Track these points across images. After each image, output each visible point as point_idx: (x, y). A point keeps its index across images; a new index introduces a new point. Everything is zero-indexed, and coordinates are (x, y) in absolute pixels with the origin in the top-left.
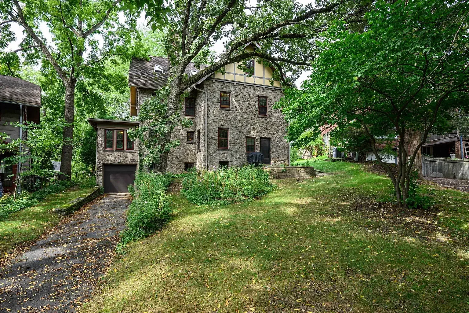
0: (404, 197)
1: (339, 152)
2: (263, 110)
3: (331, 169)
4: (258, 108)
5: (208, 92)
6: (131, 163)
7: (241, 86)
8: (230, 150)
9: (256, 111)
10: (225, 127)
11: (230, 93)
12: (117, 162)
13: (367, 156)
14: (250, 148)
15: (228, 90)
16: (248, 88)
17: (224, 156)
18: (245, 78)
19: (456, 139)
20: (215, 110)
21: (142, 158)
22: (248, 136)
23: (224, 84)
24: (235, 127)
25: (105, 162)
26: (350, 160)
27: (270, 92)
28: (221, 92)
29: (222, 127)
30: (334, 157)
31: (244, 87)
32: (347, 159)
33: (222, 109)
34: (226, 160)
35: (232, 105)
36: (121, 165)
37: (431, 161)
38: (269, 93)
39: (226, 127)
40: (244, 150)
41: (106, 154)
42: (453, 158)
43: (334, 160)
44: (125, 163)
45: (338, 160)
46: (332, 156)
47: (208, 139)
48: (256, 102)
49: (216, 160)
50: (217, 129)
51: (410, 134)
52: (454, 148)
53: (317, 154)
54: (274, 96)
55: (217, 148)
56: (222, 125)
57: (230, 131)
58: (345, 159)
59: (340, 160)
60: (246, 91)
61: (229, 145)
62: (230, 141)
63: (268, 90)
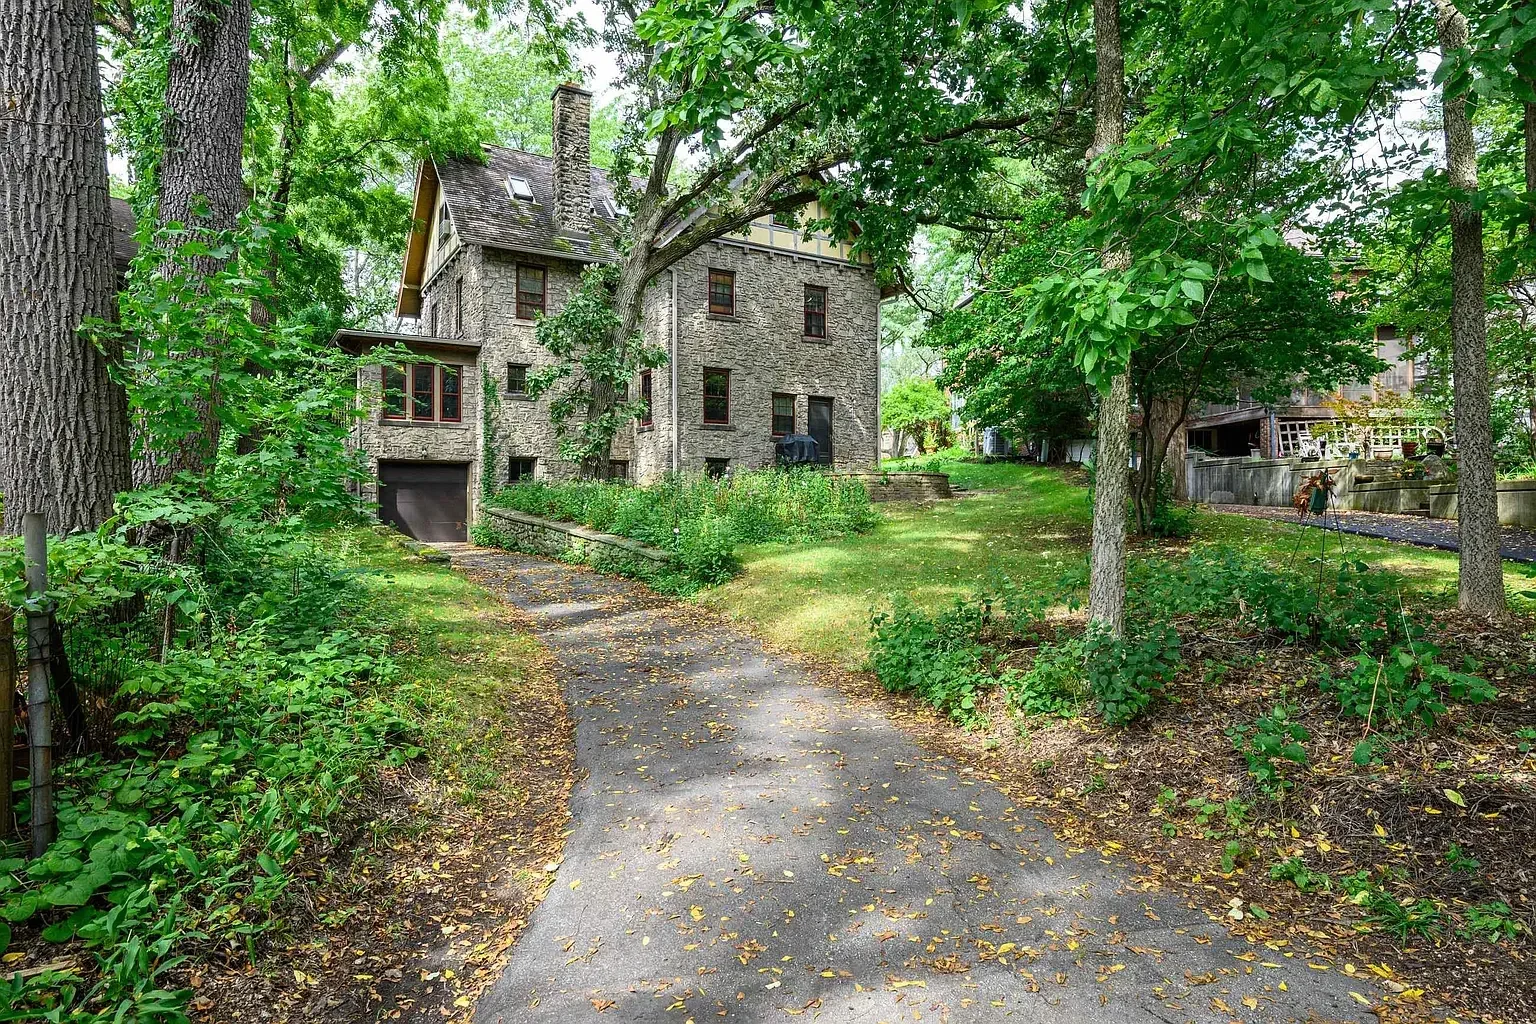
0: (1148, 517)
1: (999, 441)
2: (815, 323)
3: (986, 482)
4: (803, 317)
5: (678, 270)
6: (455, 458)
7: (762, 257)
8: (733, 429)
9: (798, 322)
10: (720, 365)
11: (732, 274)
12: (416, 454)
13: (1069, 449)
14: (783, 423)
15: (729, 267)
16: (779, 263)
17: (718, 444)
18: (771, 234)
19: (1262, 412)
20: (698, 320)
21: (493, 445)
22: (779, 391)
23: (719, 249)
24: (746, 367)
25: (386, 456)
26: (1029, 460)
27: (832, 275)
28: (712, 270)
29: (713, 365)
30: (988, 451)
31: (770, 258)
32: (1019, 458)
33: (713, 316)
34: (723, 455)
35: (738, 307)
36: (427, 465)
37: (1209, 465)
38: (828, 277)
39: (725, 366)
40: (767, 430)
41: (386, 431)
42: (1256, 457)
43: (989, 461)
44: (441, 458)
45: (1000, 459)
46: (981, 451)
47: (679, 396)
48: (798, 300)
49: (699, 454)
50: (701, 370)
51: (1165, 402)
52: (1259, 434)
53: (936, 445)
54: (842, 287)
55: (700, 420)
56: (712, 360)
57: (732, 377)
58: (1014, 458)
59: (1004, 459)
60: (774, 271)
61: (731, 414)
62: (732, 405)
63: (828, 269)
